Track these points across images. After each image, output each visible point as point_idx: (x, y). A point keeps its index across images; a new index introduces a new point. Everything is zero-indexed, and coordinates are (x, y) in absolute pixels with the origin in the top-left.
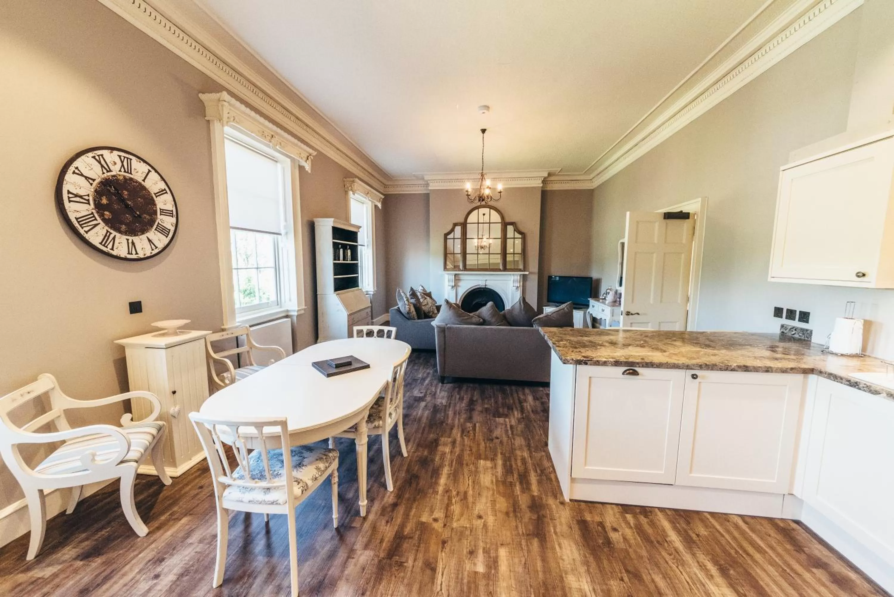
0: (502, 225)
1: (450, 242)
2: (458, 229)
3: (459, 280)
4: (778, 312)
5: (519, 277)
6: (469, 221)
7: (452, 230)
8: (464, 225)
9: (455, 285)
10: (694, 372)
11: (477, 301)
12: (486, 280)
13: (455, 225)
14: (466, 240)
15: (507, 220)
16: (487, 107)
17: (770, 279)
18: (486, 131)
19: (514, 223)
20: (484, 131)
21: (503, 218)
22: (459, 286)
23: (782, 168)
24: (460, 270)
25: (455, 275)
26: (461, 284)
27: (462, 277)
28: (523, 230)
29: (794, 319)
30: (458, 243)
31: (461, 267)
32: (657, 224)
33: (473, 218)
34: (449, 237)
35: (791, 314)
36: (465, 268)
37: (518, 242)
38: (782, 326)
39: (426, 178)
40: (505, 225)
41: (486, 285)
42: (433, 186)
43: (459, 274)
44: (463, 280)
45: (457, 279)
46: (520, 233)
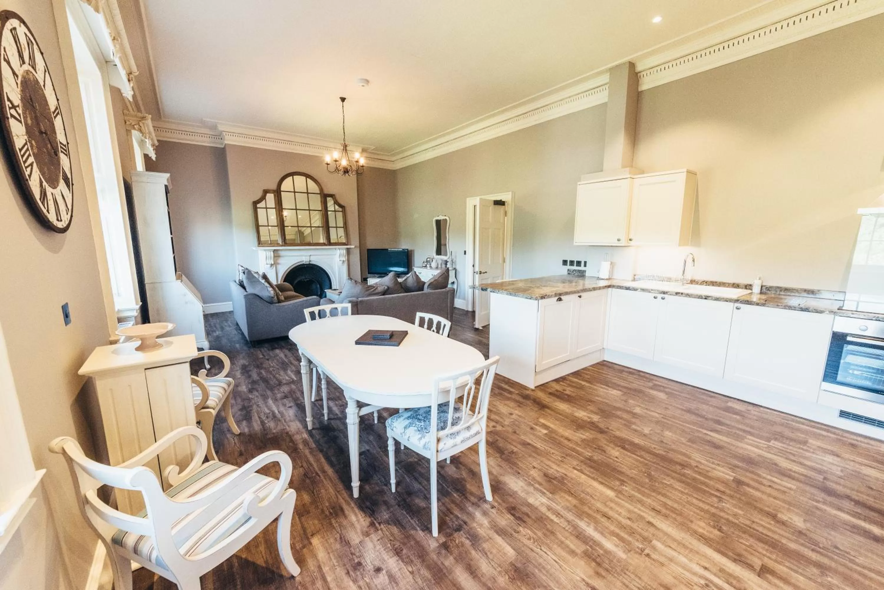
0: (321, 196)
1: (261, 213)
2: (270, 197)
3: (279, 256)
4: (565, 262)
5: (345, 251)
6: (283, 188)
7: (263, 198)
8: (278, 193)
9: (274, 263)
10: (579, 294)
11: (299, 279)
12: (310, 256)
13: (266, 192)
14: (282, 211)
15: (326, 192)
16: (367, 81)
17: (575, 244)
18: (345, 101)
19: (334, 195)
20: (343, 99)
21: (321, 190)
22: (278, 264)
23: (579, 183)
24: (278, 245)
25: (274, 251)
26: (281, 261)
27: (281, 253)
28: (342, 203)
29: (574, 265)
30: (273, 215)
31: (280, 242)
32: (491, 208)
33: (287, 184)
34: (258, 206)
35: (572, 263)
36: (285, 242)
37: (340, 215)
38: (568, 270)
39: (221, 128)
40: (324, 196)
41: (310, 261)
42: (229, 140)
43: (277, 250)
44: (283, 256)
45: (276, 255)
46: (340, 206)
